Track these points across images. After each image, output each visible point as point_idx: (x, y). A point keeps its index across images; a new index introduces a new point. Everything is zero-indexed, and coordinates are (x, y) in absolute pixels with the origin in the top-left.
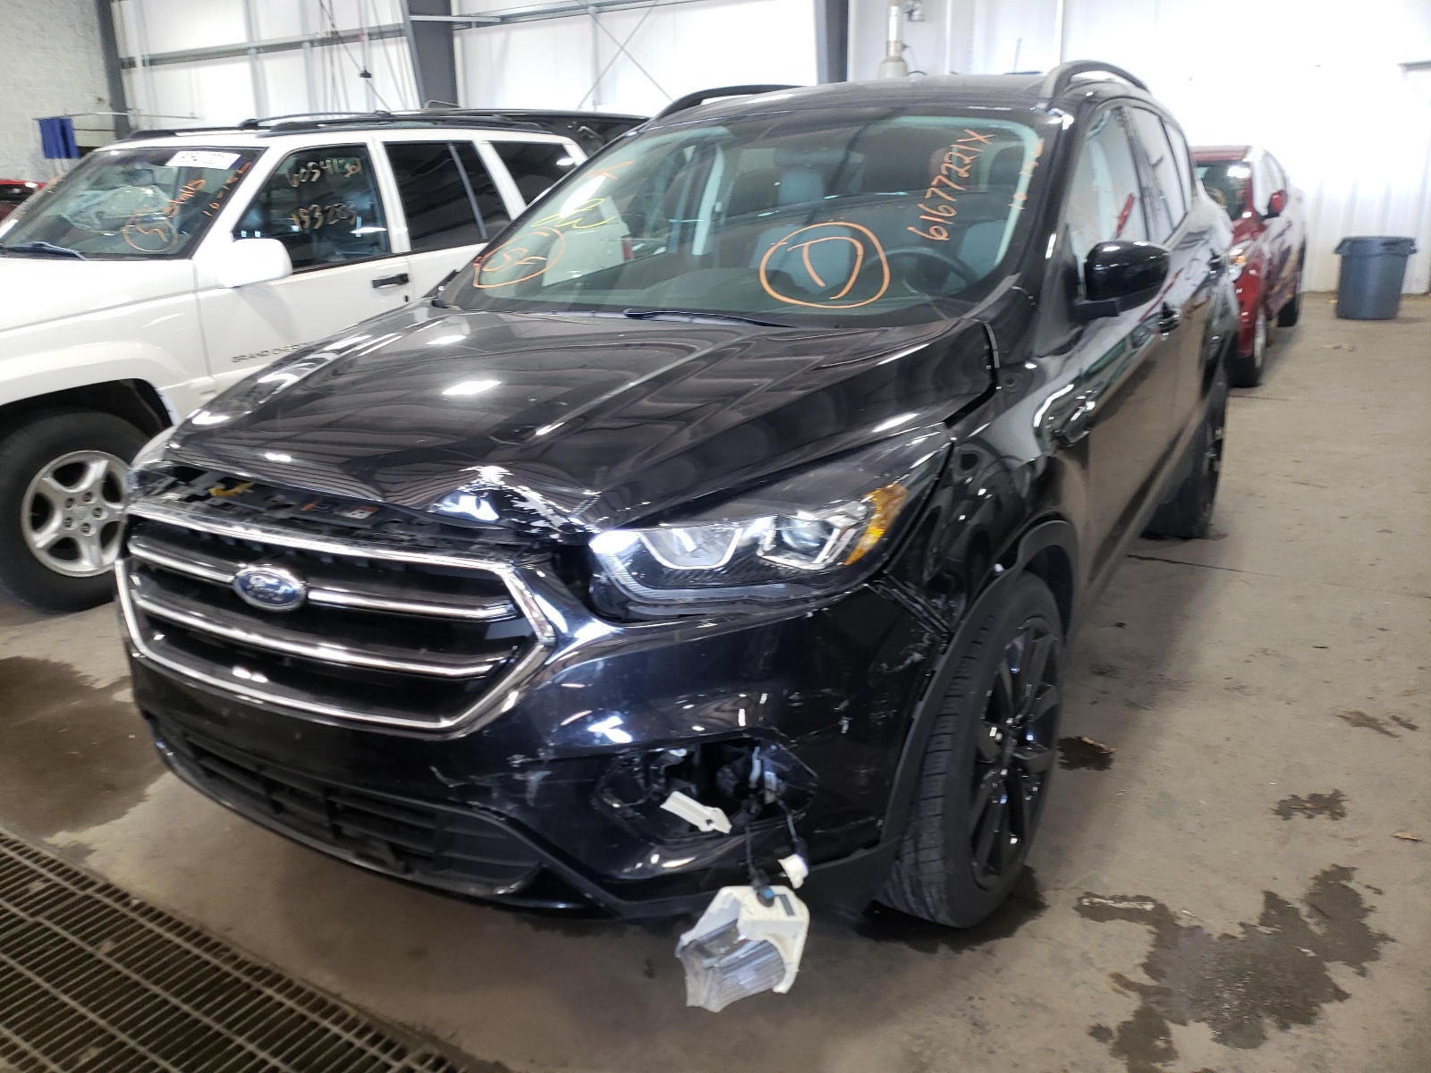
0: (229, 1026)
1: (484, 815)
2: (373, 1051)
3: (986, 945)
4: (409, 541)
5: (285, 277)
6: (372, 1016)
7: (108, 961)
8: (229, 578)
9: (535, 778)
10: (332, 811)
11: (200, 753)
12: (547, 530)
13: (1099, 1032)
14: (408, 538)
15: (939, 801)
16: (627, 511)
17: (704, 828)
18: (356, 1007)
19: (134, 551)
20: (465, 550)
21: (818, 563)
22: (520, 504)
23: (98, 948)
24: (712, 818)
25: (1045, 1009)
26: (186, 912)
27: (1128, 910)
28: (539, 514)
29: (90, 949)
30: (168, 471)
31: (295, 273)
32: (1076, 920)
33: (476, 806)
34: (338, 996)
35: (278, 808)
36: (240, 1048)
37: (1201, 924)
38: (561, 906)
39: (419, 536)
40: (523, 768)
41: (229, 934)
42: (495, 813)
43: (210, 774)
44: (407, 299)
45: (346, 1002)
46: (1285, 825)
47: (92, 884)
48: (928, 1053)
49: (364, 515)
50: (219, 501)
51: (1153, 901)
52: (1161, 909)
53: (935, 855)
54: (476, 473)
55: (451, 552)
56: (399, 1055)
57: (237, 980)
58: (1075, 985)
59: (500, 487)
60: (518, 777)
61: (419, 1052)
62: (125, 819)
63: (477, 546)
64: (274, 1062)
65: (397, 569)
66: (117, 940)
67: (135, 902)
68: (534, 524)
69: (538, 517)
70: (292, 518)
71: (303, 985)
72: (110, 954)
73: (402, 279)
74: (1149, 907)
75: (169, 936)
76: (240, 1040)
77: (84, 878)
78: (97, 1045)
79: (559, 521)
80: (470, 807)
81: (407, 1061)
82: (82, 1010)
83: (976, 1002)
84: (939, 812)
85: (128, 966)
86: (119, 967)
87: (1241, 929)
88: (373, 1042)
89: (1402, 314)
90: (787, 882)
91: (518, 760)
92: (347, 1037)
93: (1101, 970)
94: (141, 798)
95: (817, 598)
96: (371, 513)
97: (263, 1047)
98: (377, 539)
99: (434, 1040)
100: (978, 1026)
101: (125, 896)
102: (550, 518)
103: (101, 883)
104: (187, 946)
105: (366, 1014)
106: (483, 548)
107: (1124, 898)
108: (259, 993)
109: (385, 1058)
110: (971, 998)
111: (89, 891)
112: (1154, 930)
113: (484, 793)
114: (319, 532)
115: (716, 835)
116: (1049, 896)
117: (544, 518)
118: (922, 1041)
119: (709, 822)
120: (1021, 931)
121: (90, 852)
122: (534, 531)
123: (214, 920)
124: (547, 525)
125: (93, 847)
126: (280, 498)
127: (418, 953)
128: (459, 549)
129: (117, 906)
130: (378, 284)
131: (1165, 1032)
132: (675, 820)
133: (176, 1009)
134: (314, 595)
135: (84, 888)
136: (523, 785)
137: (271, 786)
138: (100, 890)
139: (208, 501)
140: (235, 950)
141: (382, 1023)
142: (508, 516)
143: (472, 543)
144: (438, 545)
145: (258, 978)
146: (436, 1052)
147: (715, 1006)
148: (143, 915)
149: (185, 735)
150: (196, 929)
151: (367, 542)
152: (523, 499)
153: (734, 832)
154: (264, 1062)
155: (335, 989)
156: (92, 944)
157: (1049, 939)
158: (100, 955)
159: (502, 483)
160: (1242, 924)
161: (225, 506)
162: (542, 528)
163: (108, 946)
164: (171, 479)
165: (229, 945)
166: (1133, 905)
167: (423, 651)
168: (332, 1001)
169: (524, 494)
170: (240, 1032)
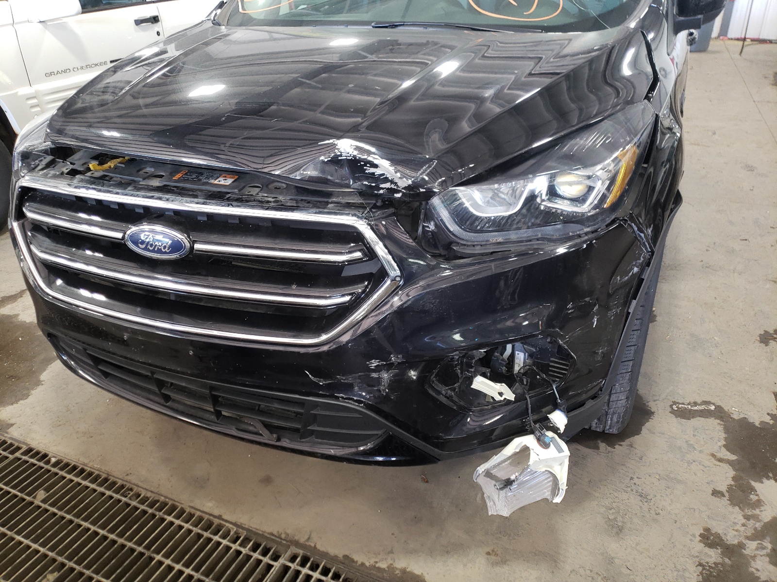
0: (148, 548)
1: (348, 403)
2: (256, 555)
3: (627, 442)
4: (274, 202)
5: (77, 14)
6: (248, 530)
7: (43, 506)
8: (119, 235)
9: (385, 376)
10: (215, 400)
11: (97, 361)
12: (392, 191)
13: (716, 493)
14: (273, 200)
15: (631, 363)
16: (460, 173)
17: (498, 398)
18: (235, 524)
19: (30, 215)
20: (324, 208)
21: (585, 208)
22: (372, 170)
23: (35, 497)
24: (502, 391)
25: (679, 482)
26: (94, 464)
27: (701, 411)
28: (386, 178)
29: (28, 498)
30: (46, 152)
31: (83, 13)
32: (674, 420)
33: (342, 398)
34: (220, 517)
35: (167, 398)
36: (160, 563)
37: (745, 416)
38: (394, 459)
39: (281, 198)
40: (378, 369)
41: (129, 478)
42: (356, 401)
43: (106, 375)
44: (158, 33)
45: (226, 521)
46: (768, 349)
47: (18, 448)
48: (619, 519)
49: (229, 181)
50: (97, 175)
51: (714, 404)
52: (719, 408)
53: (623, 397)
54: (334, 145)
55: (314, 210)
56: (276, 558)
57: (145, 512)
58: (689, 463)
59: (354, 156)
60: (374, 375)
61: (288, 554)
62: (31, 399)
63: (332, 205)
64: (188, 571)
65: (265, 224)
66: (47, 490)
67: (53, 460)
68: (382, 186)
69: (386, 180)
70: (165, 186)
71: (193, 511)
72: (44, 501)
73: (155, 20)
74: (713, 408)
75: (85, 483)
76: (158, 557)
77: (11, 445)
78: (52, 572)
79: (404, 183)
80: (337, 398)
81: (281, 561)
82: (35, 546)
83: (636, 480)
84: (630, 370)
85: (60, 509)
86: (54, 510)
87: (769, 418)
88: (254, 549)
89: (710, 48)
90: (555, 430)
91: (374, 363)
92: (235, 547)
93: (701, 452)
94: (38, 383)
95: (586, 234)
96: (233, 180)
97: (177, 561)
98: (247, 201)
99: (297, 544)
100: (643, 497)
101: (45, 455)
102: (396, 180)
103: (24, 448)
104: (101, 489)
105: (243, 528)
106: (337, 206)
107: (695, 404)
108: (163, 520)
109: (266, 560)
110: (632, 478)
111: (18, 454)
112: (722, 423)
113: (348, 388)
114: (196, 196)
115: (507, 402)
116: (652, 406)
117: (392, 182)
118: (613, 511)
119: (501, 394)
120: (644, 430)
121: (12, 425)
122: (381, 192)
123: (117, 469)
124: (393, 186)
125: (11, 422)
126: (150, 170)
127: (267, 480)
128: (319, 208)
129: (41, 464)
130: (138, 22)
131: (753, 489)
132: (479, 394)
133: (105, 538)
134: (197, 246)
135: (12, 453)
136: (379, 380)
137: (161, 384)
138: (26, 453)
139: (89, 174)
140: (135, 489)
141: (256, 534)
142: (360, 180)
143: (328, 203)
144: (299, 205)
145: (160, 509)
146: (301, 552)
147: (506, 513)
148: (62, 469)
149: (85, 350)
150: (104, 476)
151: (239, 204)
152: (376, 166)
153: (517, 400)
154: (181, 573)
155: (216, 512)
156: (29, 494)
157: (663, 434)
158: (37, 502)
159: (355, 153)
160: (768, 414)
161: (103, 178)
162: (388, 189)
163: (41, 494)
164: (49, 158)
165: (131, 486)
166: (703, 407)
167: (294, 287)
168: (216, 521)
169: (376, 162)
170: (158, 552)
